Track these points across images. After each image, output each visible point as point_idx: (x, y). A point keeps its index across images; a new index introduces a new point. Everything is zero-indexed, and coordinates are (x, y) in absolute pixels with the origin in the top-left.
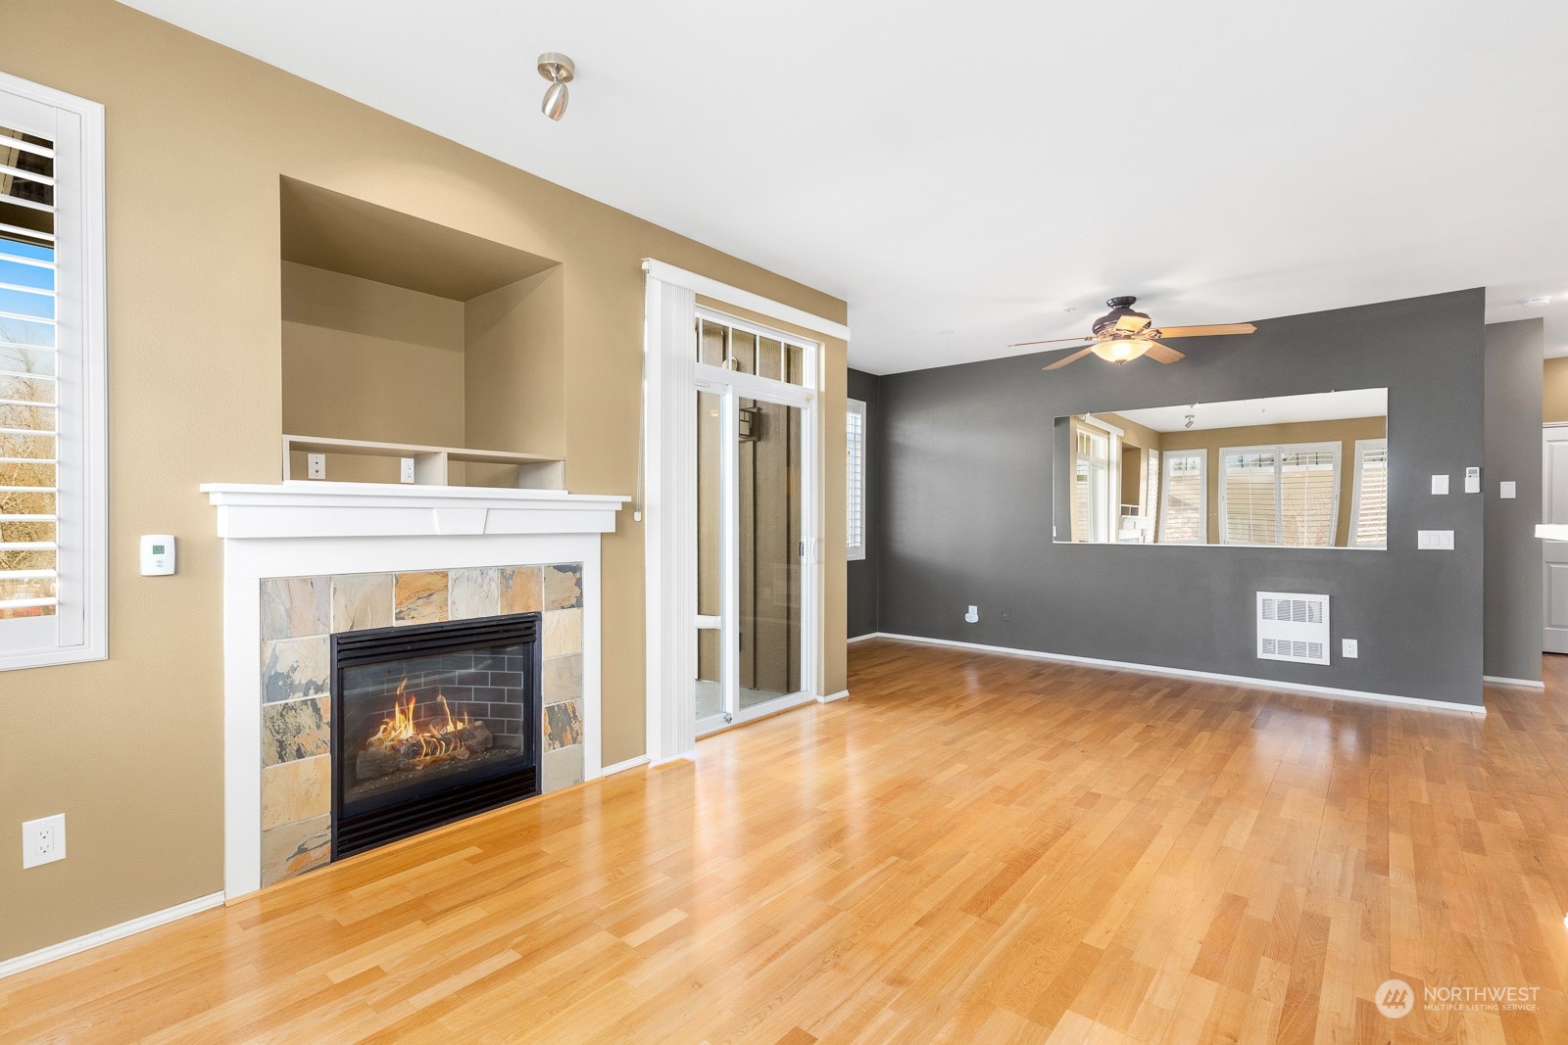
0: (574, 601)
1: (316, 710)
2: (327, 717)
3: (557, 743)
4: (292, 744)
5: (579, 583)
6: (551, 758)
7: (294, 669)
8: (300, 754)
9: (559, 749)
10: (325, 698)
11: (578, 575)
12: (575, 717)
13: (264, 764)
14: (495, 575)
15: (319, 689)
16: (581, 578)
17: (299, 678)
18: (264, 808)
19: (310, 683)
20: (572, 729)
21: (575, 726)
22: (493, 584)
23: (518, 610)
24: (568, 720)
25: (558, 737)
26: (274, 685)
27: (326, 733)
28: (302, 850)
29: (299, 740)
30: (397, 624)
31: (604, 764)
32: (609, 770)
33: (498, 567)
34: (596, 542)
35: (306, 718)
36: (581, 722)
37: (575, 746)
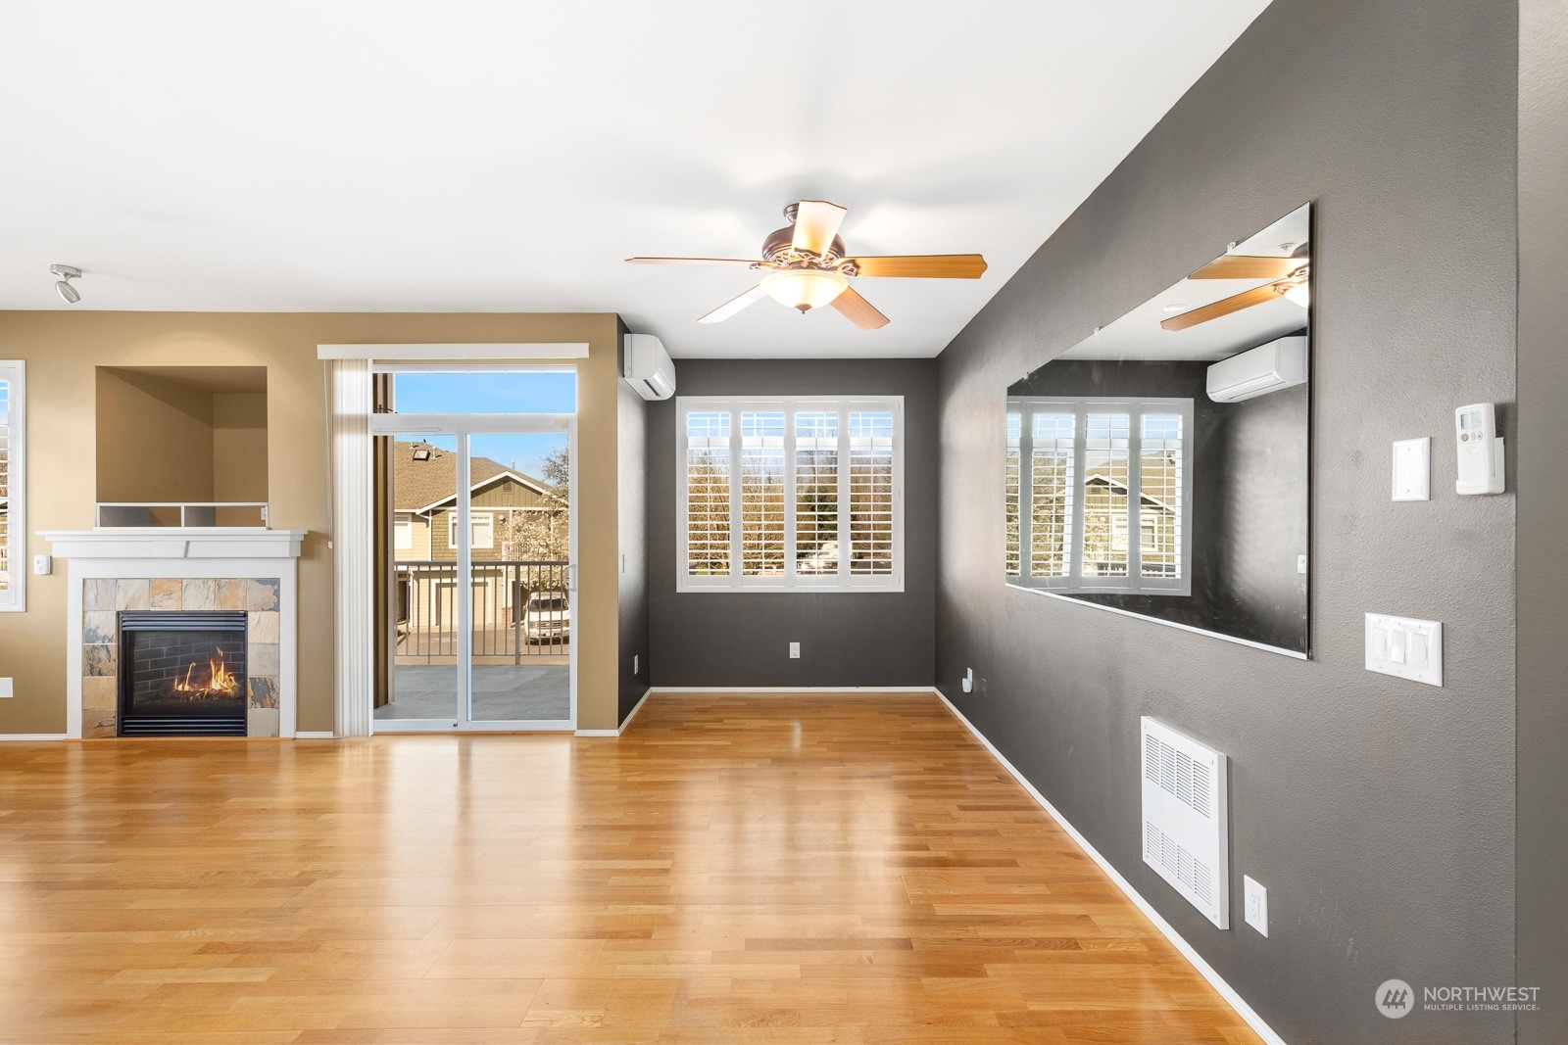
0: (272, 606)
1: (108, 652)
2: (114, 656)
3: (258, 704)
4: (98, 666)
5: (277, 593)
6: (255, 714)
7: (98, 628)
8: (100, 674)
9: (259, 709)
10: (113, 646)
11: (276, 587)
12: (273, 689)
13: (84, 675)
14: (211, 583)
15: (110, 641)
16: (279, 590)
17: (101, 633)
18: (83, 698)
19: (105, 636)
20: (270, 697)
21: (274, 695)
22: (211, 590)
23: (228, 608)
24: (268, 693)
25: (259, 700)
26: (89, 635)
27: (114, 665)
28: (101, 725)
29: (100, 666)
30: (153, 609)
31: (298, 729)
32: (302, 735)
33: (215, 579)
34: (292, 564)
35: (103, 655)
36: (278, 694)
37: (274, 710)
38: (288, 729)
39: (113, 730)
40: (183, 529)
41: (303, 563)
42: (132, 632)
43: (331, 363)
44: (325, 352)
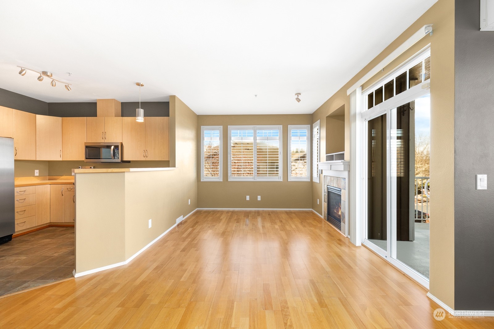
0: (345, 187)
8: (325, 202)
10: (326, 194)
11: (345, 181)
14: (337, 179)
17: (326, 191)
18: (324, 208)
24: (344, 218)
27: (327, 200)
30: (330, 185)
34: (347, 173)
35: (326, 197)
37: (344, 224)
38: (347, 233)
39: (326, 218)
42: (329, 191)
44: (349, 91)
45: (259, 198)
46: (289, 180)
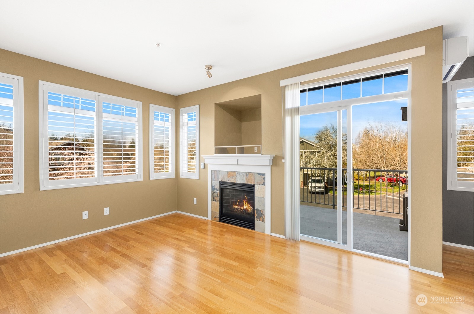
0: (263, 183)
1: (217, 194)
2: (219, 196)
5: (264, 179)
7: (215, 186)
8: (215, 201)
9: (258, 221)
10: (218, 192)
11: (264, 176)
12: (263, 215)
13: (212, 200)
14: (244, 174)
15: (218, 191)
18: (211, 207)
19: (217, 189)
20: (262, 218)
22: (244, 176)
23: (249, 183)
24: (261, 215)
25: (259, 218)
26: (213, 188)
27: (219, 199)
28: (215, 217)
29: (215, 198)
30: (228, 181)
31: (271, 232)
32: (273, 234)
33: (245, 172)
34: (269, 168)
35: (216, 195)
36: (265, 217)
37: (263, 223)
38: (268, 231)
39: (218, 219)
40: (236, 155)
41: (273, 168)
42: (223, 188)
43: (284, 87)
44: (282, 83)
45: (107, 211)
46: (151, 179)
